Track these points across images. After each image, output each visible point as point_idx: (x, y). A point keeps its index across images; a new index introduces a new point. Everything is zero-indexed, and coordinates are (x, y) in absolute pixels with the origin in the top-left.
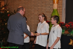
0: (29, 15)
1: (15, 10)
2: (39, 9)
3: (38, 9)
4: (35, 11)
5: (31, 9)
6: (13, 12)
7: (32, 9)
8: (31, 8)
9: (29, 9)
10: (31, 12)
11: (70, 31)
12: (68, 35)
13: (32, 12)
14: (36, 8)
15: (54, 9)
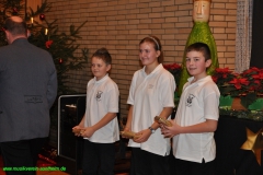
0: (121, 42)
1: (75, 25)
2: (155, 21)
3: (150, 21)
4: (140, 27)
5: (126, 22)
6: (68, 33)
7: (131, 22)
8: (128, 17)
9: (120, 23)
10: (126, 32)
11: (248, 100)
12: (240, 116)
13: (131, 32)
14: (146, 16)
15: (196, 20)
